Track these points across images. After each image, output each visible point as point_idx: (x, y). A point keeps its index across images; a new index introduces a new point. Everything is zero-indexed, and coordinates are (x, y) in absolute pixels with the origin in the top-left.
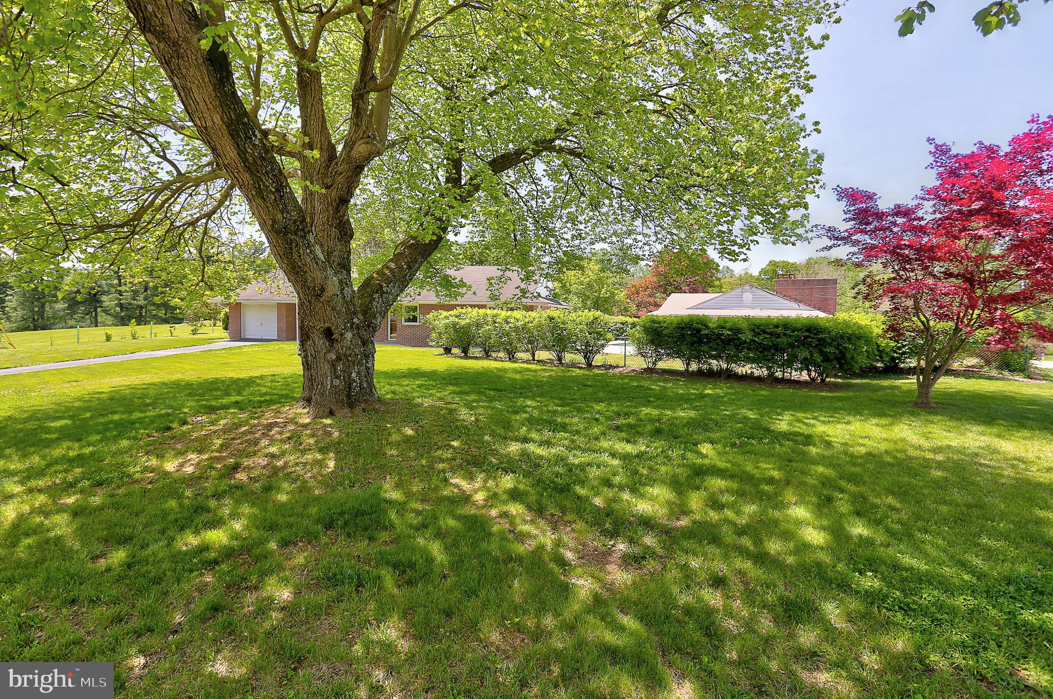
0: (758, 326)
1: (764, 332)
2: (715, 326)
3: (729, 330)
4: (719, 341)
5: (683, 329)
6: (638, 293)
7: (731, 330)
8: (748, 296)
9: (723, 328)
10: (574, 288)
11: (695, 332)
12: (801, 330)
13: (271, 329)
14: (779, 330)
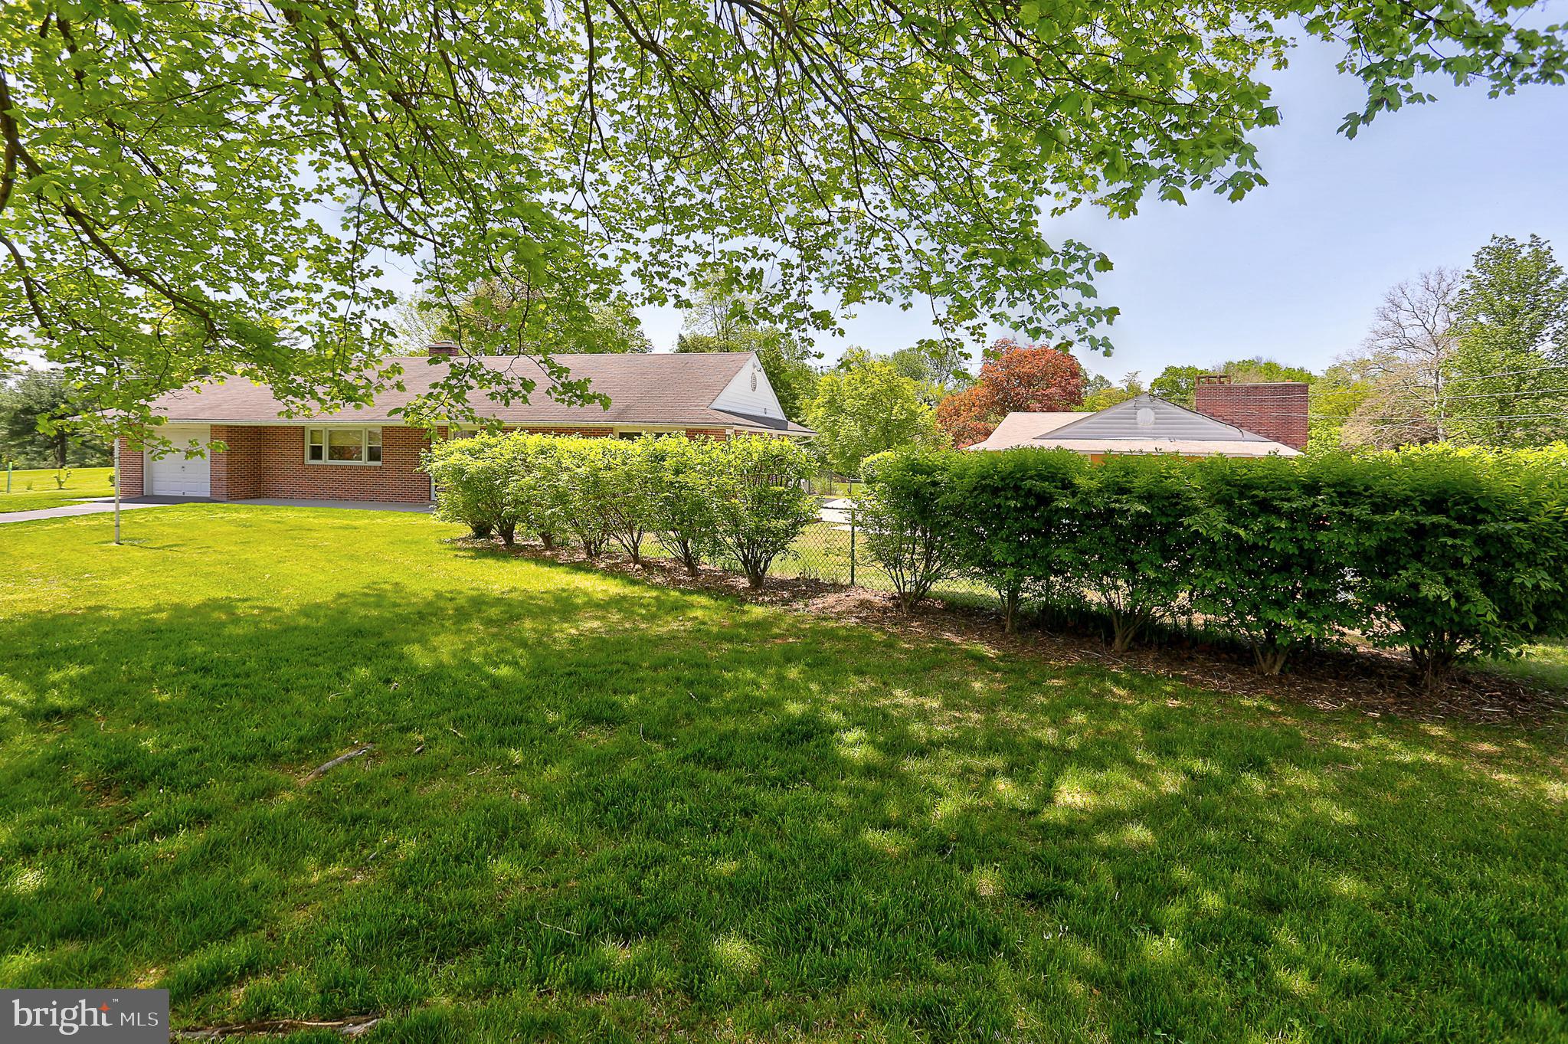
0: (1245, 488)
1: (1265, 507)
2: (1094, 484)
3: (1141, 498)
4: (1107, 531)
5: (995, 491)
6: (958, 414)
7: (1148, 497)
8: (1146, 416)
9: (1122, 491)
10: (848, 404)
11: (1032, 502)
12: (1405, 502)
13: (199, 475)
14: (1322, 504)
